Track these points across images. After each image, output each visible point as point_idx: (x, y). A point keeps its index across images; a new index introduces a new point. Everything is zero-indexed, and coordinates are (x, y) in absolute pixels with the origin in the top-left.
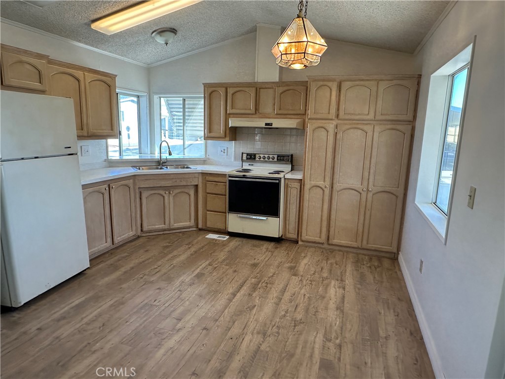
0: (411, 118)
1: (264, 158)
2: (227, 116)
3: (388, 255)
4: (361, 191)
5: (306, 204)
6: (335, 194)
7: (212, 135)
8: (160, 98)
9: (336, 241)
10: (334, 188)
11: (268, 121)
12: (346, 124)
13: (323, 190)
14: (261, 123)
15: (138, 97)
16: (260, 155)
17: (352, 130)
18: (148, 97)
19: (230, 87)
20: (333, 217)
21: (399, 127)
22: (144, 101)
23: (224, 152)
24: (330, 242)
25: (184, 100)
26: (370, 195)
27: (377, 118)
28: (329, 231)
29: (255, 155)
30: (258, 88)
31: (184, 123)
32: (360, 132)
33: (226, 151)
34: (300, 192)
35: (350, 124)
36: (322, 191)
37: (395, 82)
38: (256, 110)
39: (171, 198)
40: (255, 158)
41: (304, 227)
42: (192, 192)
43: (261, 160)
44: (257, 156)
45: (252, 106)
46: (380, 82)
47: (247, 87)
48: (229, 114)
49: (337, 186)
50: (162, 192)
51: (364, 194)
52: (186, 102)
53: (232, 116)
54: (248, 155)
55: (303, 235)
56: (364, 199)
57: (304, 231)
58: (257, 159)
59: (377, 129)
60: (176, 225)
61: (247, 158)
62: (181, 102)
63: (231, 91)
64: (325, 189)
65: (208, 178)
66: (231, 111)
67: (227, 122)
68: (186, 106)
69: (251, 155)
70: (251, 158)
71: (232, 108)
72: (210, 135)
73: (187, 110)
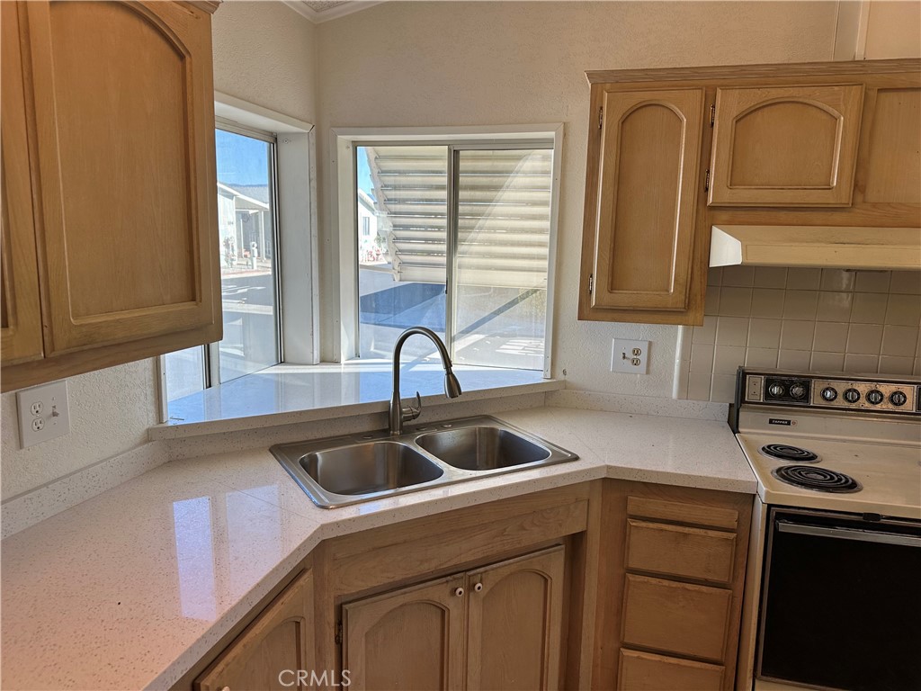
1: (852, 396)
2: (707, 215)
7: (622, 298)
8: (355, 145)
15: (274, 139)
16: (834, 384)
18: (313, 140)
19: (725, 87)
22: (298, 159)
23: (636, 363)
25: (455, 156)
29: (806, 383)
30: (875, 88)
31: (453, 242)
33: (643, 357)
40: (806, 397)
42: (556, 567)
43: (835, 404)
44: (816, 387)
45: (839, 172)
48: (712, 208)
50: (438, 592)
52: (463, 165)
53: (724, 216)
54: (771, 380)
58: (816, 400)
61: (768, 395)
62: (443, 165)
63: (729, 105)
65: (636, 504)
66: (728, 196)
67: (701, 246)
68: (463, 180)
69: (786, 382)
70: (786, 395)
71: (732, 185)
72: (609, 299)
73: (462, 194)
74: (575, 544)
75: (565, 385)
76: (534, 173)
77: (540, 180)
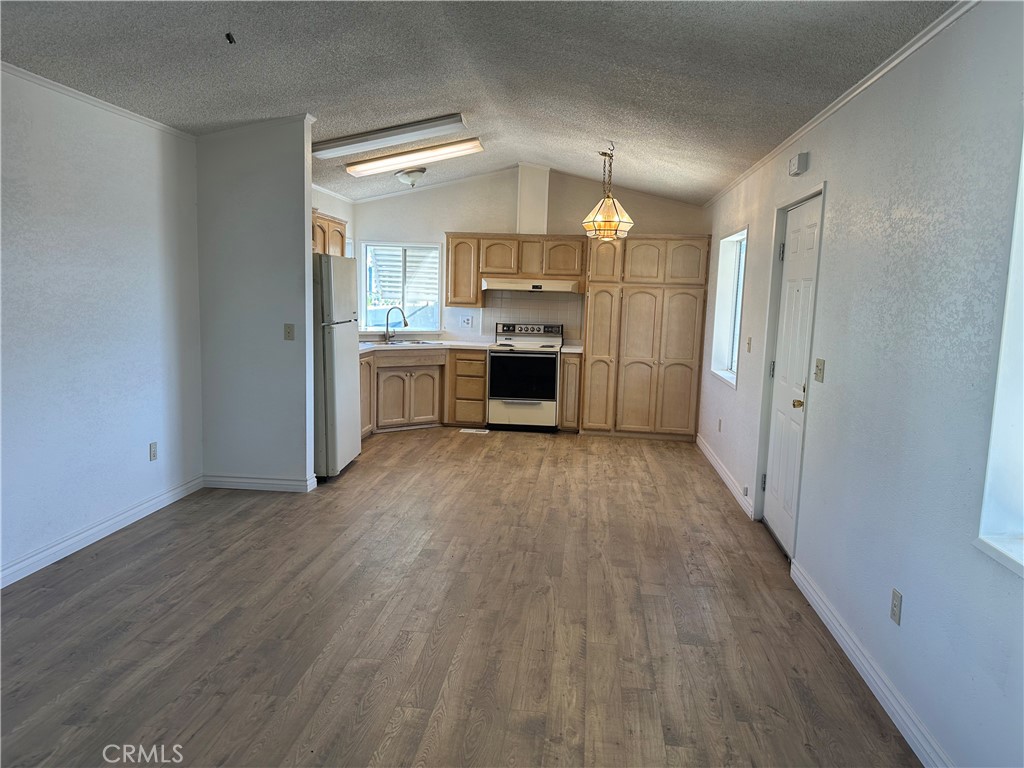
0: (703, 282)
1: (527, 329)
2: (480, 275)
3: (685, 439)
4: (652, 364)
5: (588, 383)
6: (622, 368)
7: (458, 300)
8: (367, 245)
9: (625, 426)
10: (621, 362)
11: (537, 283)
12: (632, 288)
13: (608, 365)
14: (527, 286)
16: (522, 326)
17: (639, 295)
19: (483, 239)
20: (620, 397)
21: (691, 291)
23: (467, 323)
24: (618, 428)
25: (405, 250)
26: (662, 368)
27: (667, 281)
28: (616, 415)
29: (514, 326)
30: (521, 241)
32: (648, 296)
33: (470, 322)
34: (580, 368)
35: (637, 287)
36: (606, 367)
37: (684, 242)
38: (518, 267)
39: (413, 383)
40: (514, 330)
41: (586, 411)
42: (437, 376)
43: (522, 332)
44: (517, 327)
45: (513, 264)
46: (669, 242)
47: (506, 239)
48: (482, 273)
49: (625, 360)
50: (403, 375)
51: (655, 368)
52: (408, 253)
53: (485, 275)
54: (504, 326)
55: (585, 421)
56: (655, 375)
57: (586, 417)
58: (517, 331)
59: (668, 293)
60: (417, 419)
61: (503, 330)
62: (401, 253)
63: (484, 244)
64: (611, 364)
65: (459, 356)
66: (485, 270)
67: (478, 284)
68: (408, 259)
69: (508, 326)
70: (508, 330)
71: (486, 266)
72: (454, 300)
73: (408, 264)
74: (442, 367)
75: (445, 332)
76: (433, 258)
77: (434, 260)
